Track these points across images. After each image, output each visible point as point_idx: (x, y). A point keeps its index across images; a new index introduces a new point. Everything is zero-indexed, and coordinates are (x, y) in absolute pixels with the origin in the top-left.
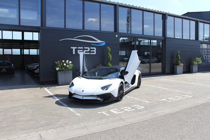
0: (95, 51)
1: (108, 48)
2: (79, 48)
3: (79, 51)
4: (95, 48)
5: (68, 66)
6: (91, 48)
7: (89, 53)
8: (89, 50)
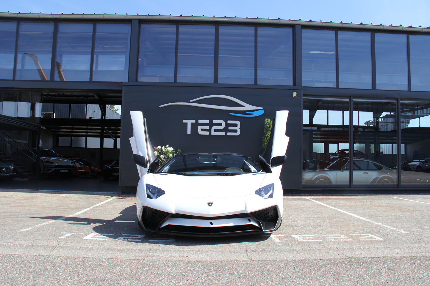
0: (238, 128)
3: (200, 128)
4: (238, 123)
6: (229, 122)
7: (223, 134)
8: (223, 127)
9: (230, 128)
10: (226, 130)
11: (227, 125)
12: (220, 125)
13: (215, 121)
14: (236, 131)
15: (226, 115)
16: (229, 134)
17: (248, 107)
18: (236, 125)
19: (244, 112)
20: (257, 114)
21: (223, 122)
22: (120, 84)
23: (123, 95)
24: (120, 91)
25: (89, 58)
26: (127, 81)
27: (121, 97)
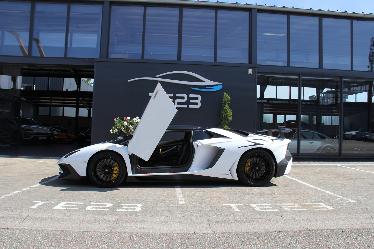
0: (199, 101)
1: (226, 95)
4: (199, 96)
6: (191, 96)
7: (185, 106)
8: (185, 100)
9: (192, 101)
10: (188, 103)
11: (189, 99)
12: (183, 98)
13: (178, 95)
14: (197, 104)
15: (188, 90)
16: (191, 106)
17: (208, 82)
18: (197, 99)
19: (204, 87)
20: (216, 89)
21: (185, 96)
22: (92, 60)
23: (95, 70)
24: (93, 67)
25: (63, 36)
26: (99, 57)
27: (93, 72)
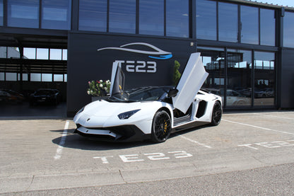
0: (154, 67)
1: (176, 62)
2: (128, 62)
3: (128, 66)
4: (155, 63)
5: (106, 88)
6: (148, 62)
7: (144, 71)
8: (144, 66)
9: (149, 67)
10: (146, 68)
11: (147, 65)
12: (142, 64)
14: (153, 69)
16: (148, 71)
17: (161, 52)
18: (153, 65)
20: (167, 57)
24: (66, 38)
26: (70, 29)
